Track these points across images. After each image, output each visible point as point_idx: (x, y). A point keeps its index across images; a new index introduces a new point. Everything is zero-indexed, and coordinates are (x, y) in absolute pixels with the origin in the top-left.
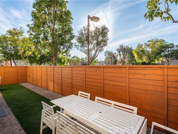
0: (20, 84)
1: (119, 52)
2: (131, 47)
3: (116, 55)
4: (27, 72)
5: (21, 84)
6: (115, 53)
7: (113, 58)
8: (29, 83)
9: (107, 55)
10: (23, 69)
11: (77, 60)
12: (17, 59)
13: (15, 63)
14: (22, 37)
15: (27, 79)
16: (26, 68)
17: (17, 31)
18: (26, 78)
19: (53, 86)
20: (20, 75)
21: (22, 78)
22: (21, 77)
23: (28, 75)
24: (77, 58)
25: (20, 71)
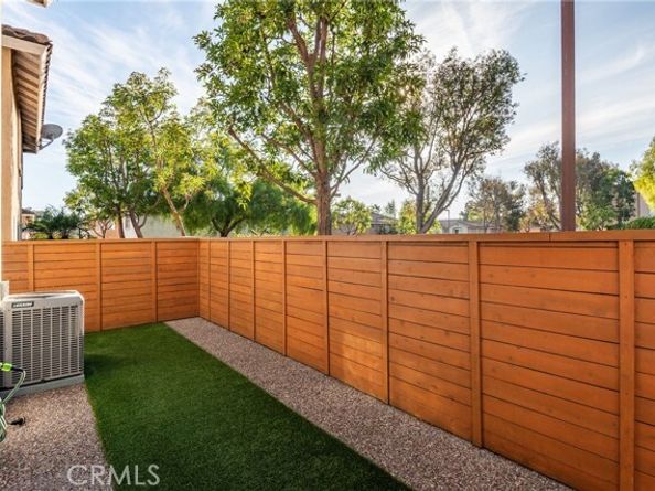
0: (169, 323)
1: (538, 177)
2: (596, 156)
3: (514, 192)
4: (196, 266)
5: (172, 324)
6: (513, 186)
7: (502, 207)
8: (210, 321)
9: (476, 192)
10: (181, 252)
11: (360, 216)
12: (143, 211)
13: (137, 229)
14: (168, 114)
15: (195, 301)
16: (193, 245)
17: (145, 88)
18: (194, 293)
19: (380, 365)
20: (168, 282)
21: (177, 295)
22: (173, 288)
23: (202, 280)
24: (359, 207)
25: (168, 261)
